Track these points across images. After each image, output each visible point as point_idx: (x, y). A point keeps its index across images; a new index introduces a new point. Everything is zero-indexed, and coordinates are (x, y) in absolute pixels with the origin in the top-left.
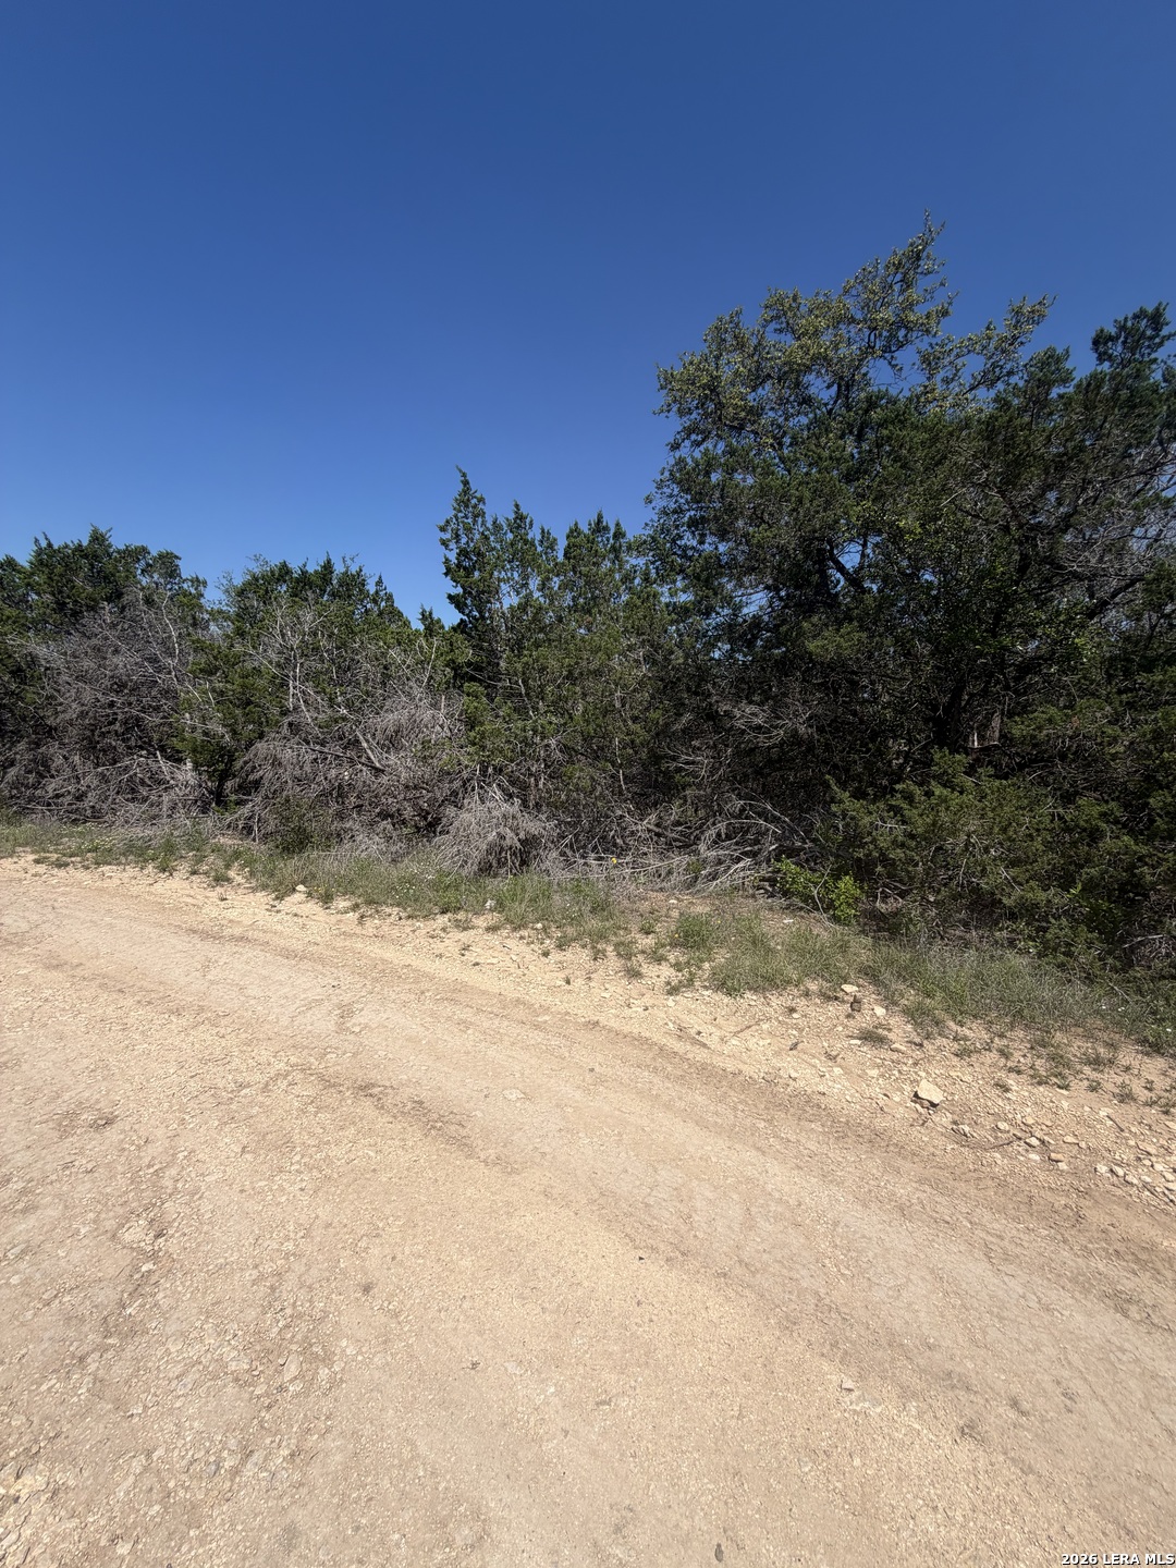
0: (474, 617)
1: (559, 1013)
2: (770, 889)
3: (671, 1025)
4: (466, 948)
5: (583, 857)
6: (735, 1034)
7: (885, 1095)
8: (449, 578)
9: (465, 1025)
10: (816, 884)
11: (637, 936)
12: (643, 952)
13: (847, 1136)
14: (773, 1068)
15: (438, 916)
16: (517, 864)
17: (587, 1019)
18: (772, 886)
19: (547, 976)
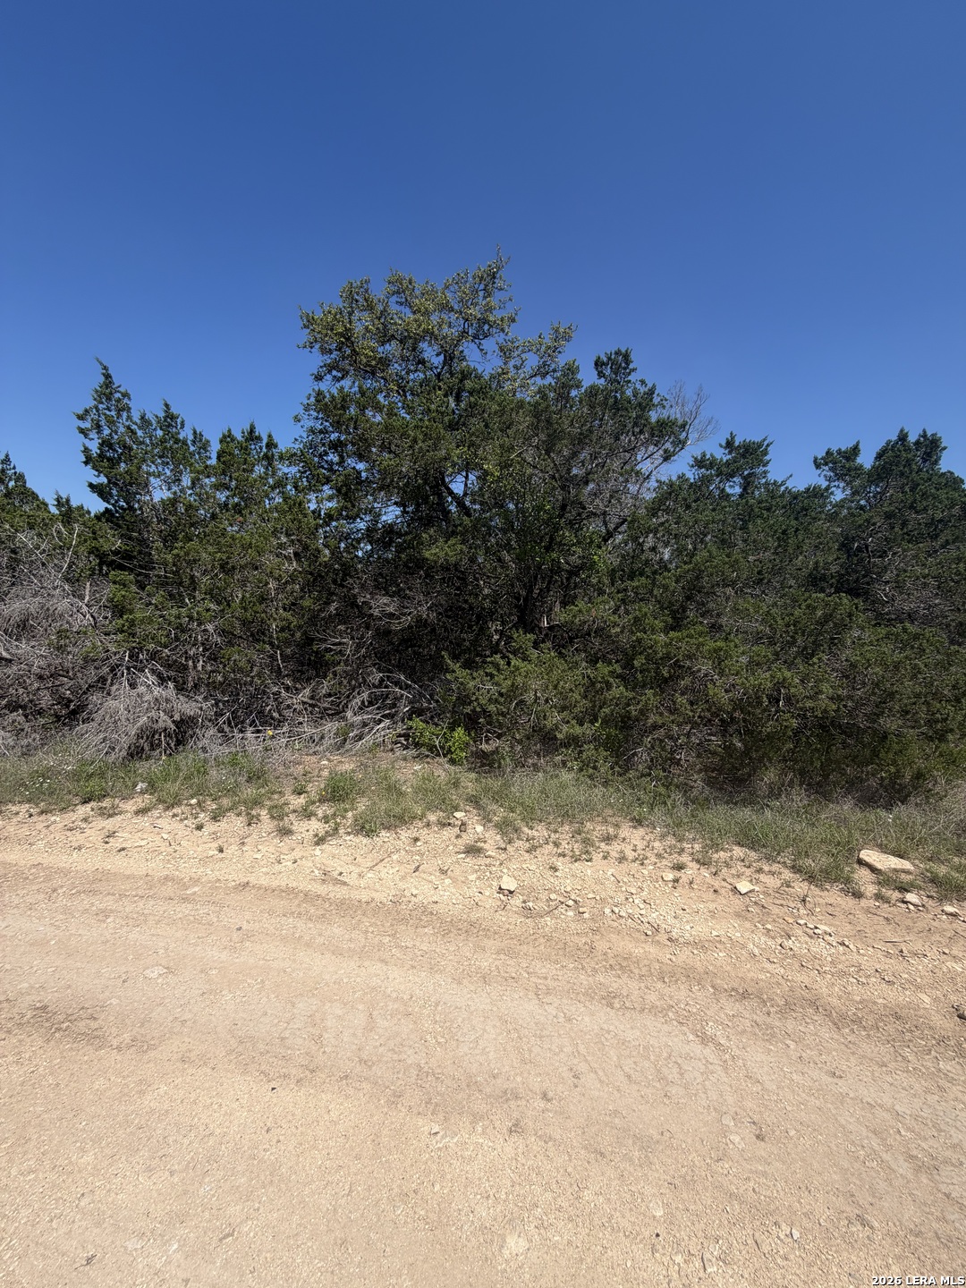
0: (122, 508)
1: (210, 882)
2: (405, 743)
3: (316, 872)
4: (111, 835)
5: (241, 731)
6: (371, 868)
7: (480, 893)
8: (89, 467)
9: (104, 914)
10: (437, 736)
11: (292, 797)
12: (295, 811)
13: (450, 931)
14: (400, 890)
15: (78, 807)
16: (172, 745)
17: (238, 883)
18: (407, 740)
19: (200, 849)
